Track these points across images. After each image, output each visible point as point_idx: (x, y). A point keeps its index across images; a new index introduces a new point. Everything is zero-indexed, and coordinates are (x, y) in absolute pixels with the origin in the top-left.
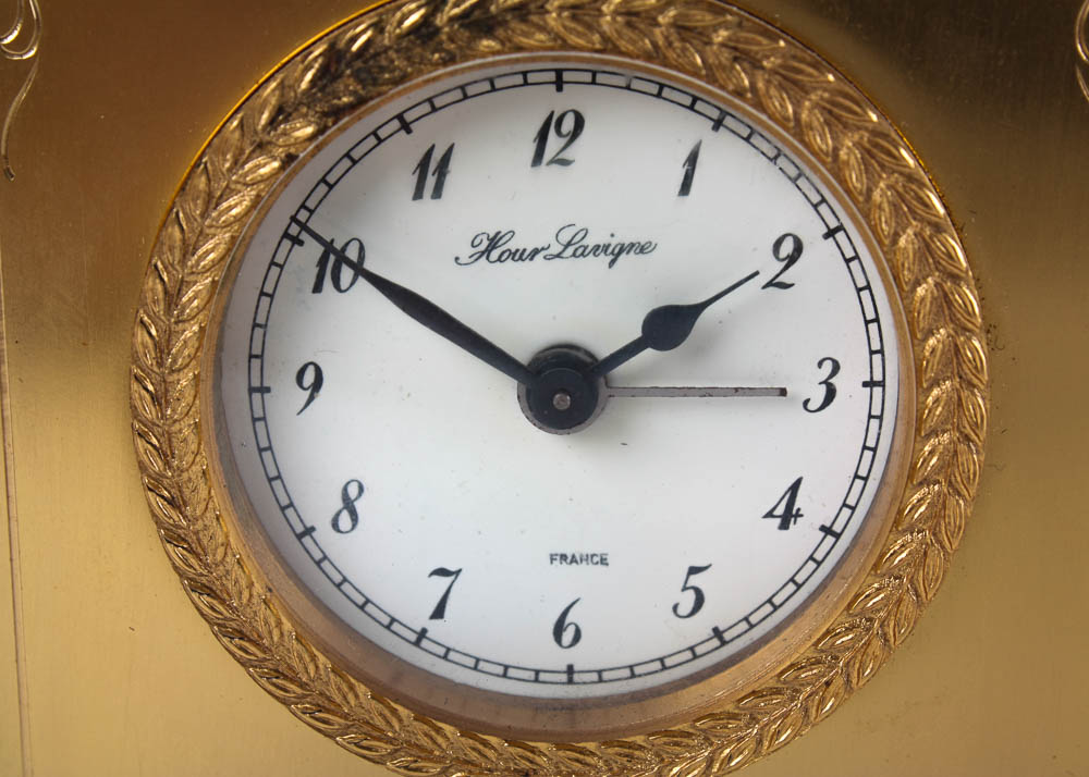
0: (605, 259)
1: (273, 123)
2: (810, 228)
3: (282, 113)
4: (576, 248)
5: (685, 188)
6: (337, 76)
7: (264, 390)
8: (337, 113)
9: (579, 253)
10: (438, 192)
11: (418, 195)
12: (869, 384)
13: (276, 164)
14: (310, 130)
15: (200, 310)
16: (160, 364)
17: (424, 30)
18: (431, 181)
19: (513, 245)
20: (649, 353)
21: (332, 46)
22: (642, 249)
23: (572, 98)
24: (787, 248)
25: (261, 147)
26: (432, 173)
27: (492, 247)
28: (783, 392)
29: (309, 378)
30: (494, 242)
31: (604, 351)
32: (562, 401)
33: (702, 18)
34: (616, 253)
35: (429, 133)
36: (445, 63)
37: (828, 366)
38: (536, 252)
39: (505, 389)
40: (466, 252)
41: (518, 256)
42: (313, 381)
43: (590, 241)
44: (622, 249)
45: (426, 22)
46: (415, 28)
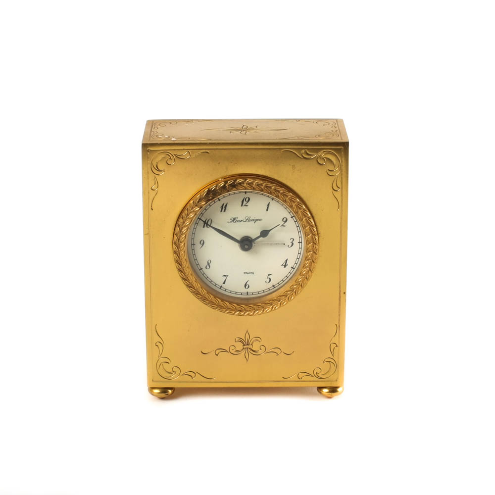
0: (253, 222)
1: (198, 202)
2: (289, 216)
3: (200, 200)
4: (248, 220)
5: (267, 210)
6: (209, 194)
7: (194, 244)
8: (209, 200)
9: (250, 221)
10: (225, 211)
11: (221, 211)
12: (299, 243)
13: (199, 209)
14: (204, 203)
15: (186, 232)
16: (179, 241)
17: (224, 187)
18: (224, 209)
19: (237, 220)
20: (261, 238)
21: (209, 189)
22: (260, 220)
23: (248, 195)
24: (285, 219)
25: (196, 205)
26: (224, 208)
27: (234, 220)
28: (284, 244)
29: (202, 242)
30: (234, 219)
31: (253, 238)
32: (246, 247)
33: (269, 184)
34: (256, 221)
35: (224, 201)
36: (227, 192)
37: (292, 240)
38: (241, 221)
39: (237, 245)
40: (229, 221)
41: (238, 221)
42: (202, 243)
43: (251, 219)
44: (257, 220)
45: (224, 185)
46: (223, 187)
